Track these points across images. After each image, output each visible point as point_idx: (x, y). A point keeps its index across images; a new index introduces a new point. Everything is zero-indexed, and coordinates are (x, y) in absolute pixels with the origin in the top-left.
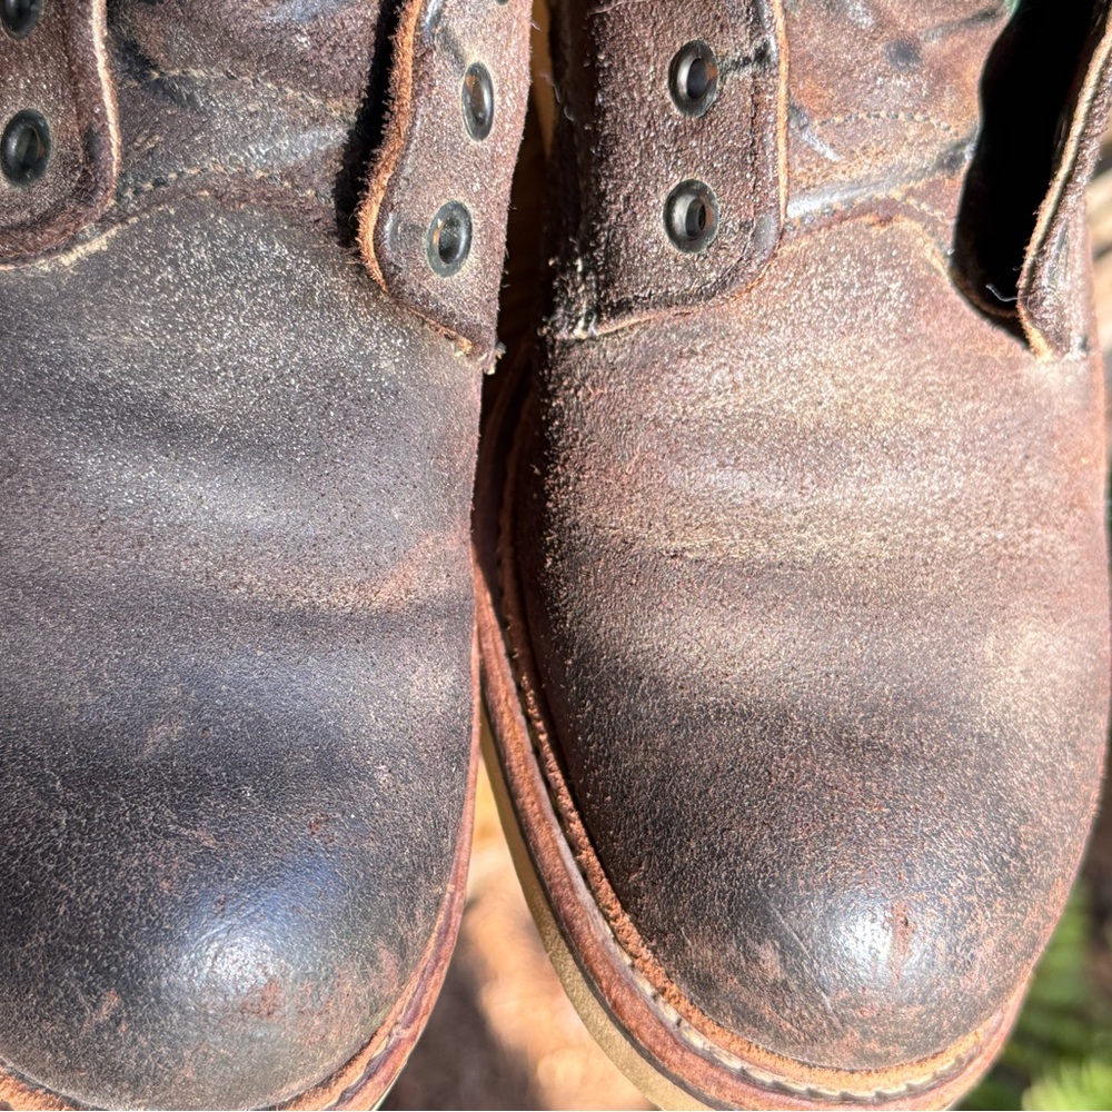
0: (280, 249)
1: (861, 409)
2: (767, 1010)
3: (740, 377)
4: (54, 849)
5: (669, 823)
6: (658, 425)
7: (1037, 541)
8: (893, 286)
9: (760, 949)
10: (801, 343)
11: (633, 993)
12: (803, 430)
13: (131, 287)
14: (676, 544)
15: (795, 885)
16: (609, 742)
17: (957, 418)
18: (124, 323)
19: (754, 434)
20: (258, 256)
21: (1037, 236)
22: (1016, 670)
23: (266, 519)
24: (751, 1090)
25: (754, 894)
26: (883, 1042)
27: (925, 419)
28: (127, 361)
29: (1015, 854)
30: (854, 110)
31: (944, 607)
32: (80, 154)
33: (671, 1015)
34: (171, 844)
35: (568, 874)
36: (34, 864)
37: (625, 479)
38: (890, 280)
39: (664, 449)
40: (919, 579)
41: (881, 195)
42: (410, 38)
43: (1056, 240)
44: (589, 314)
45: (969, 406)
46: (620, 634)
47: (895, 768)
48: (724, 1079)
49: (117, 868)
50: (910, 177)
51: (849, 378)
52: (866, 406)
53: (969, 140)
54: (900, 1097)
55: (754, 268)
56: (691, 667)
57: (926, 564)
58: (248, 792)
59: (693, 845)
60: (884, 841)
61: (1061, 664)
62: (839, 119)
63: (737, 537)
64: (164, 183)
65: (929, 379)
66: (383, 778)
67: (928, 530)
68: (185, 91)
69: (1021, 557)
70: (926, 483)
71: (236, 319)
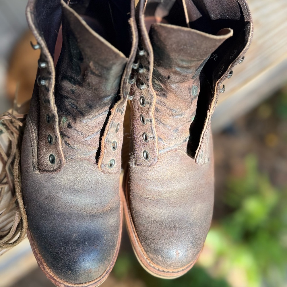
0: (88, 165)
1: (174, 175)
2: (160, 263)
3: (156, 173)
4: (61, 252)
5: (147, 238)
6: (144, 180)
7: (201, 191)
8: (178, 158)
9: (159, 256)
10: (164, 168)
11: (143, 258)
12: (165, 180)
13: (69, 170)
14: (147, 197)
15: (163, 248)
16: (139, 224)
17: (188, 174)
18: (68, 175)
19: (158, 181)
20: (86, 167)
21: (196, 155)
22: (197, 211)
23: (89, 202)
24: (160, 272)
25: (158, 249)
26: (176, 267)
27: (183, 175)
28: (68, 181)
29: (195, 241)
30: (169, 139)
31: (186, 204)
32: (59, 162)
33: (148, 262)
34: (76, 252)
35: (135, 240)
36: (59, 254)
37: (140, 187)
38: (177, 158)
39: (145, 184)
40: (182, 200)
41: (175, 148)
42: (103, 142)
43: (199, 156)
44: (134, 164)
45: (190, 172)
46: (140, 209)
47: (177, 230)
48: (156, 270)
49: (69, 255)
50: (179, 145)
51: (172, 171)
52: (175, 174)
53: (188, 137)
54: (181, 271)
55: (154, 164)
56: (150, 214)
57: (183, 197)
58: (86, 243)
59: (150, 241)
60: (175, 242)
61: (204, 209)
62: (167, 140)
63: (156, 195)
64: (72, 158)
65: (184, 169)
66: (105, 237)
67: (184, 192)
68: (74, 148)
69: (198, 194)
70: (183, 185)
71: (83, 174)
